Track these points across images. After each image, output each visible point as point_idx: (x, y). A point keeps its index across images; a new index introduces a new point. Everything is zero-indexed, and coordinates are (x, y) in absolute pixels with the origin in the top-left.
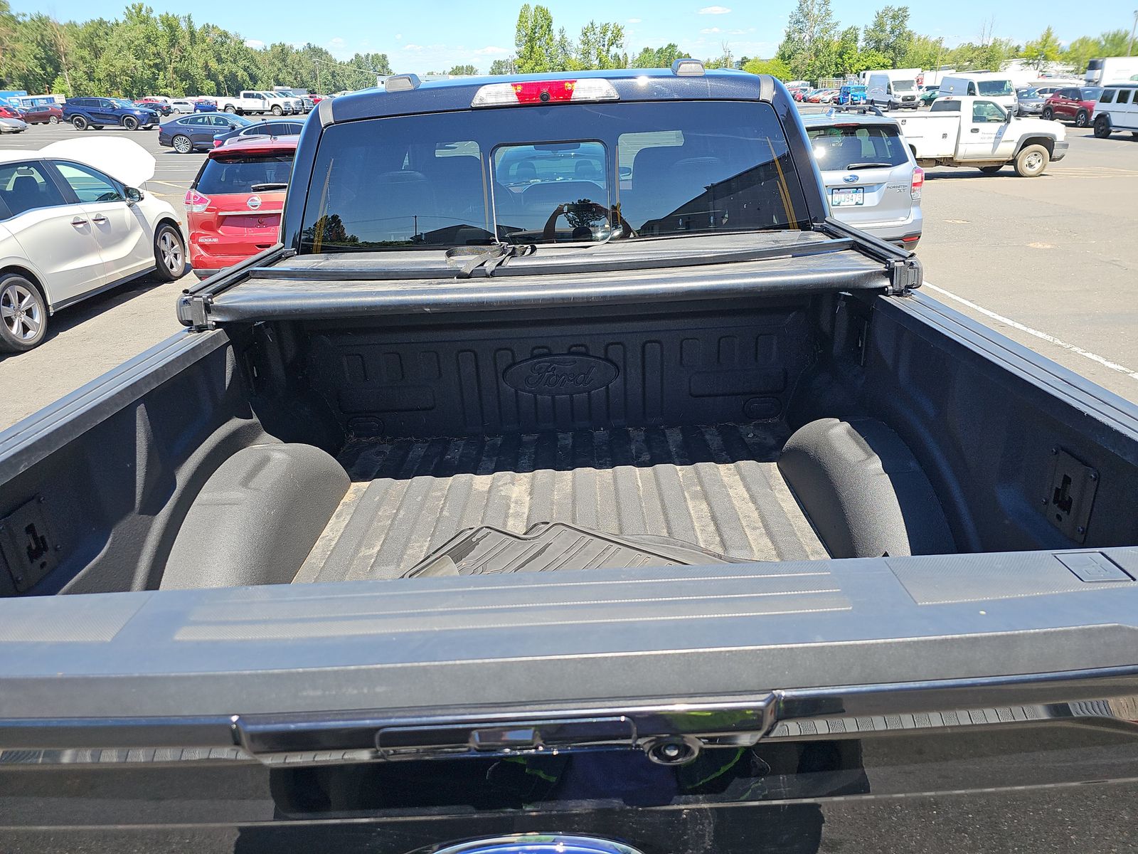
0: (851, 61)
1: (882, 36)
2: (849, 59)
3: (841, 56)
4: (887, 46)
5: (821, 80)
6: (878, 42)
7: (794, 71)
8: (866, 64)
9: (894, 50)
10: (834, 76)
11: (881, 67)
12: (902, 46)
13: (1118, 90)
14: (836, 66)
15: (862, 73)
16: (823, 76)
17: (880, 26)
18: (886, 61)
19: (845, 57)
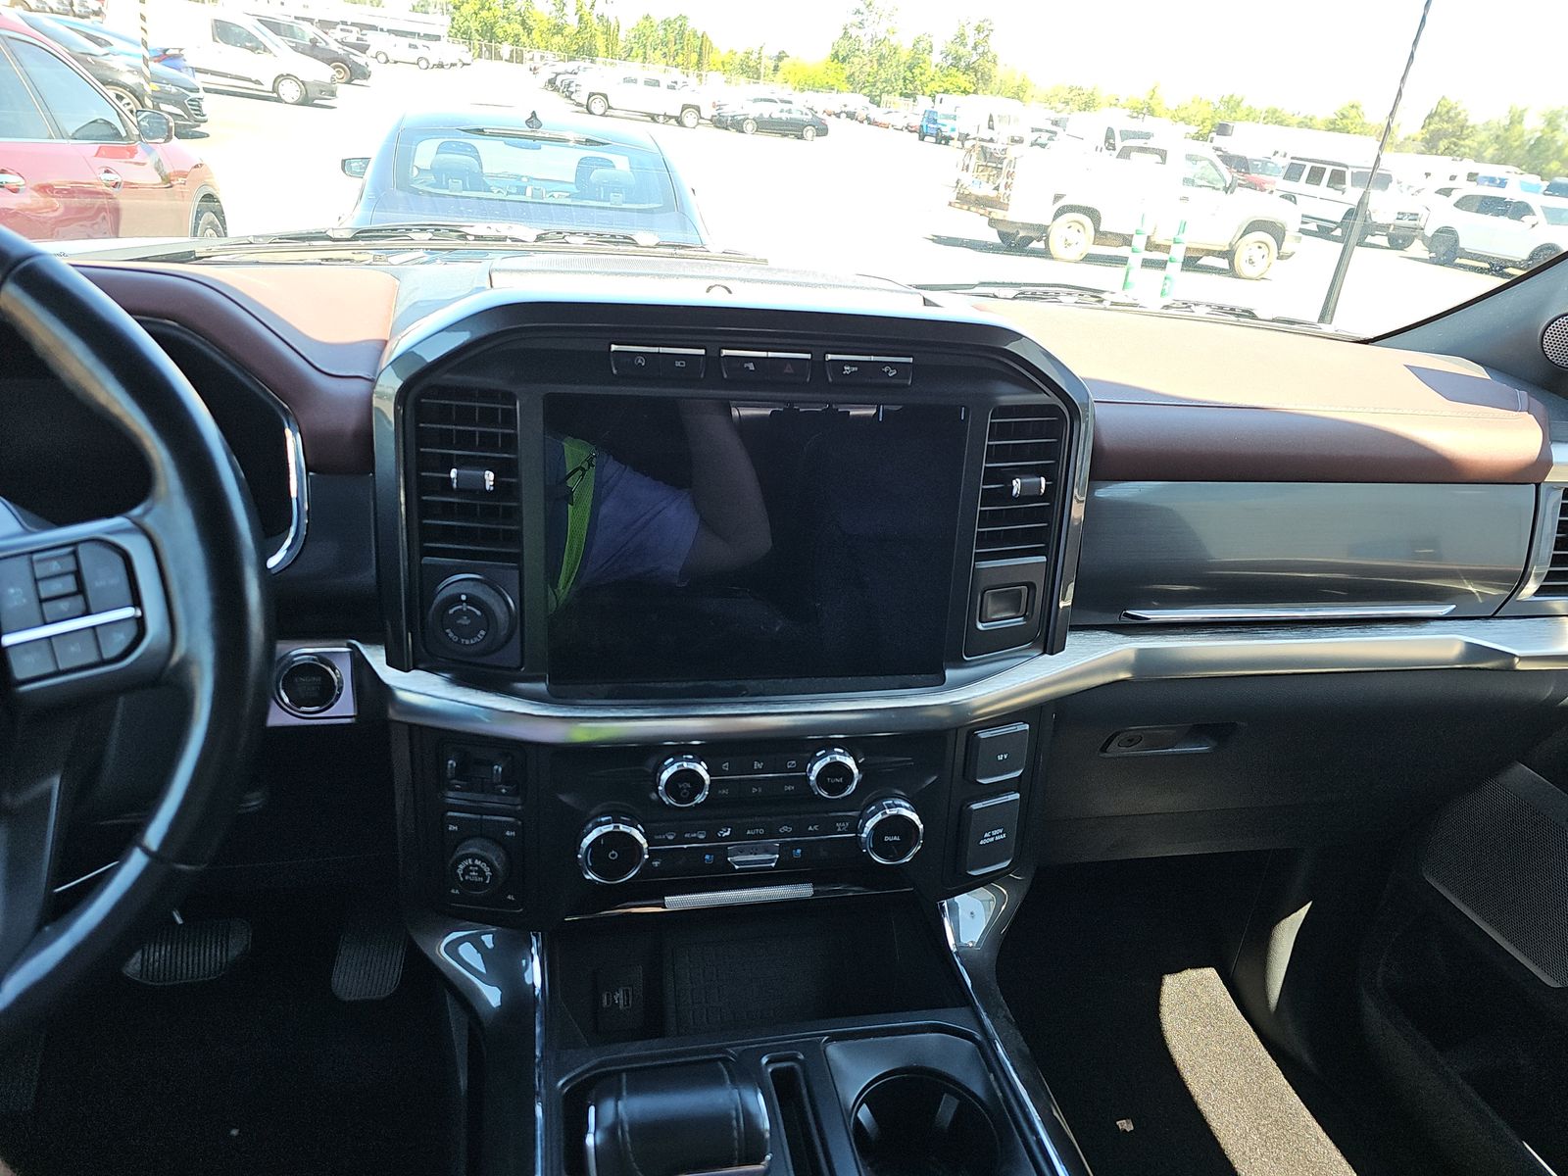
0: (923, 78)
1: (962, 51)
2: (921, 74)
3: (910, 68)
4: (968, 67)
5: (885, 97)
6: (957, 58)
7: (850, 79)
8: (945, 85)
9: (976, 72)
10: (901, 95)
11: (962, 92)
12: (986, 70)
13: (1309, 165)
14: (905, 82)
15: (938, 97)
16: (889, 92)
17: (961, 39)
18: (968, 85)
19: (917, 71)
